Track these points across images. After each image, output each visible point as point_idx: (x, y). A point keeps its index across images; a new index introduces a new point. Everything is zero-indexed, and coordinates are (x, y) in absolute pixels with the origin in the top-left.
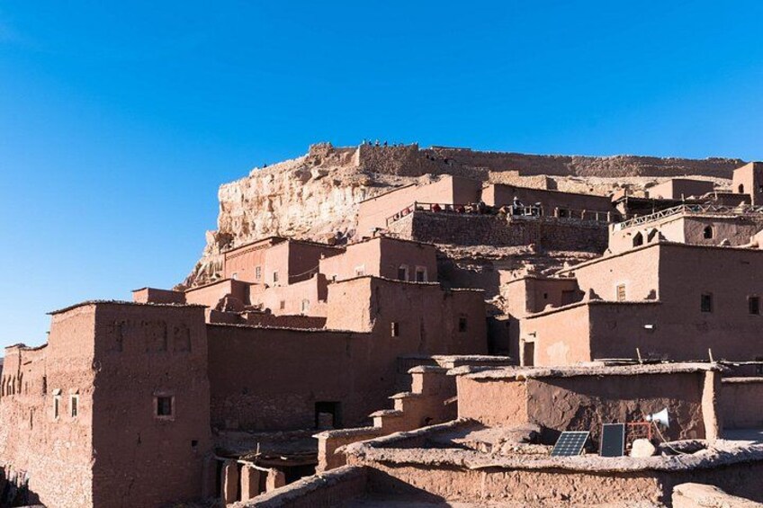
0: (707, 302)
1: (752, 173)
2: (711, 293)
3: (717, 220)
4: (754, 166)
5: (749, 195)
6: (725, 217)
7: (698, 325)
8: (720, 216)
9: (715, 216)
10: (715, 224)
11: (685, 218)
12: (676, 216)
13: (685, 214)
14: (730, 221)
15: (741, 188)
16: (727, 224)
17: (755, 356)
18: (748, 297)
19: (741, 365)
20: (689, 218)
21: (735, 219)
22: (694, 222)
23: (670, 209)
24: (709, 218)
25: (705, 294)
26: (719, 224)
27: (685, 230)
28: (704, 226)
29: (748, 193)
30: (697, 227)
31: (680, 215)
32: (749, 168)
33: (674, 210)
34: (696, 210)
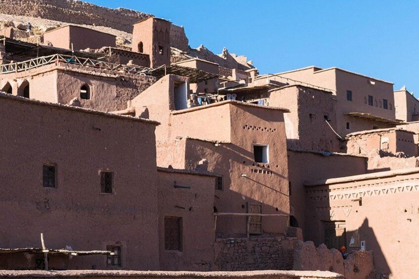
0: (50, 174)
1: (151, 30)
2: (56, 164)
3: (95, 77)
4: (154, 23)
5: (148, 56)
6: (104, 75)
7: (38, 204)
8: (98, 74)
9: (94, 73)
10: (93, 82)
11: (59, 70)
12: (48, 67)
13: (59, 66)
14: (109, 80)
15: (141, 46)
16: (106, 84)
17: (105, 244)
18: (100, 171)
19: (79, 254)
20: (63, 71)
21: (116, 79)
22: (68, 77)
23: (43, 57)
24: (86, 74)
25: (48, 164)
26: (98, 83)
27: (58, 85)
28: (80, 83)
29: (147, 53)
30: (72, 84)
31: (53, 66)
32: (149, 24)
33: (48, 59)
34: (72, 62)
